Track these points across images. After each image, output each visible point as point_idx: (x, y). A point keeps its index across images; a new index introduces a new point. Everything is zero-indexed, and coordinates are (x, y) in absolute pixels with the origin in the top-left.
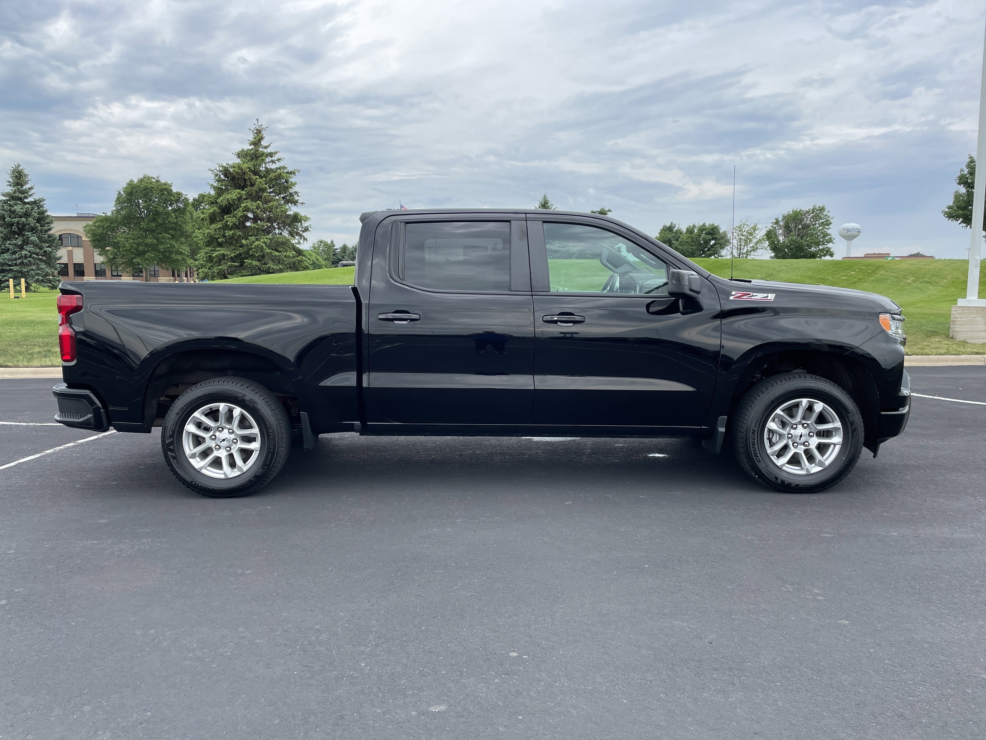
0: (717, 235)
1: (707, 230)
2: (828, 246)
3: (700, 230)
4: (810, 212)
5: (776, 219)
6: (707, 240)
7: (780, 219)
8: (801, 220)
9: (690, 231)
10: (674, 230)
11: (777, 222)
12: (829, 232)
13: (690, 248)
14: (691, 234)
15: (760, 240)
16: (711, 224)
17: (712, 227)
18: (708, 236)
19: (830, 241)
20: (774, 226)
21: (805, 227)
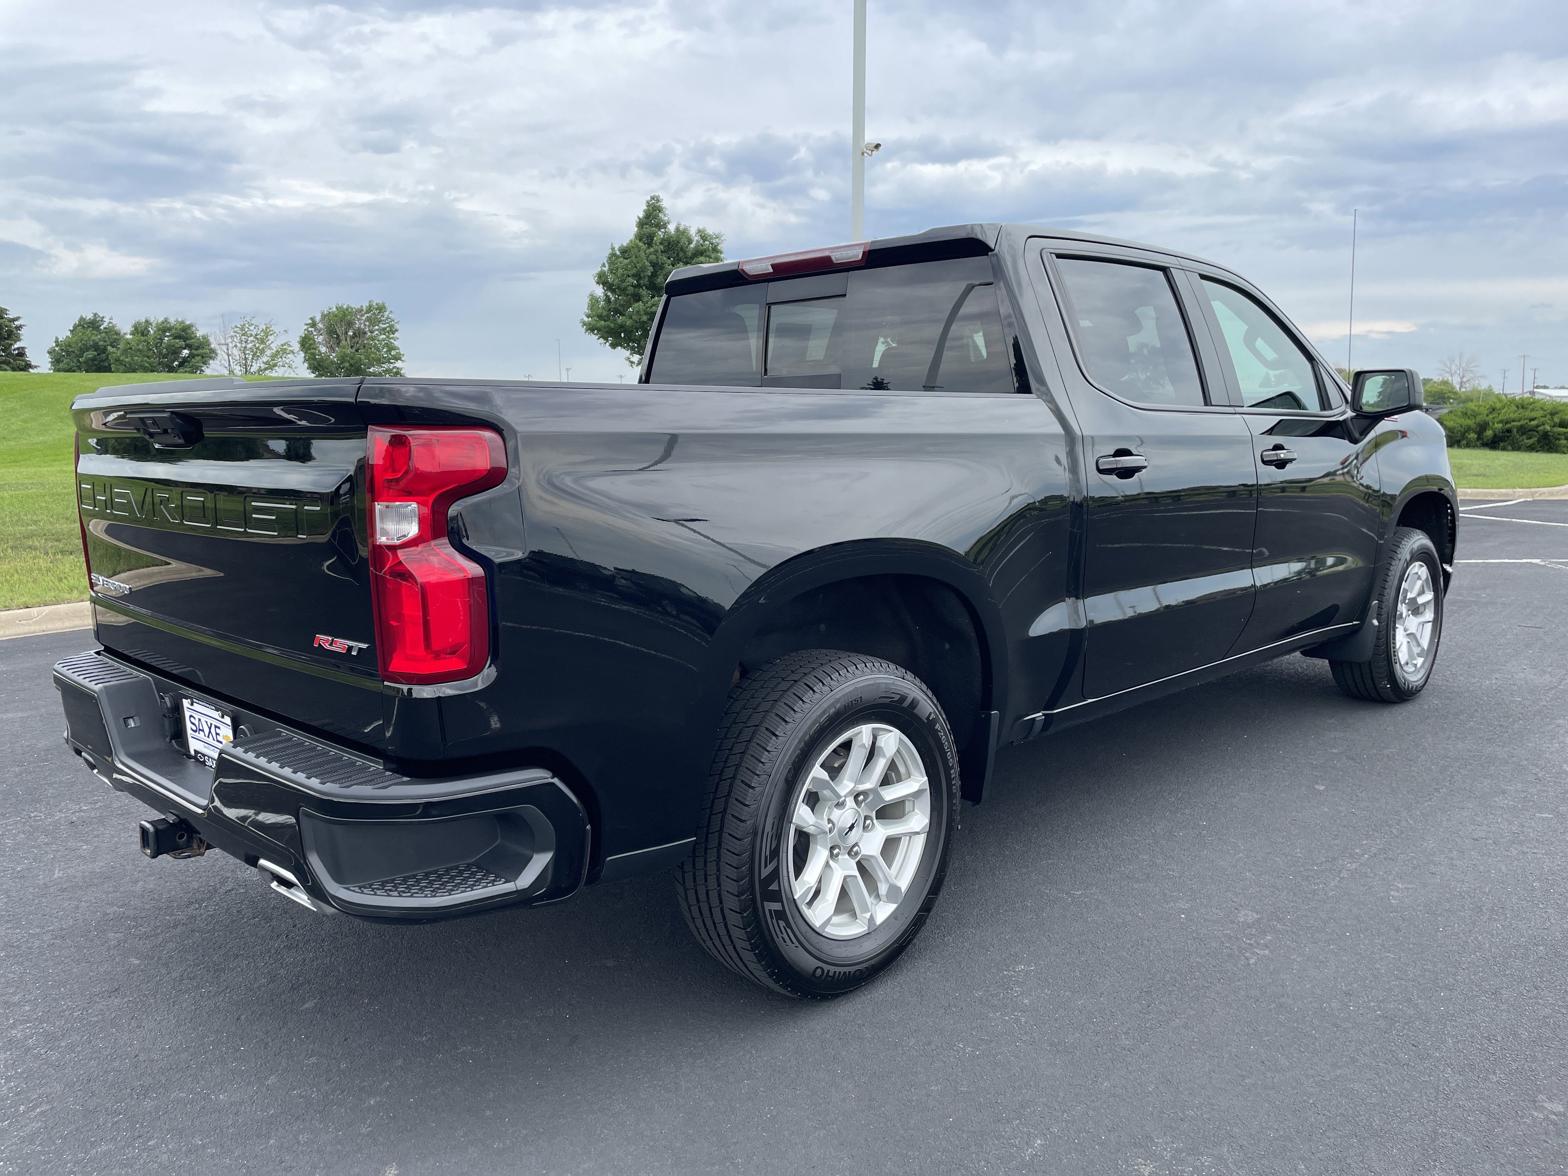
0: (193, 340)
1: (173, 331)
2: (395, 365)
3: (159, 330)
4: (363, 310)
5: (311, 319)
6: (176, 348)
7: (318, 319)
8: (350, 324)
9: (140, 330)
10: (102, 327)
11: (313, 324)
12: (396, 343)
13: (146, 361)
14: (143, 335)
15: (277, 351)
16: (180, 320)
17: (182, 325)
18: (177, 341)
19: (397, 358)
20: (310, 329)
21: (359, 334)
